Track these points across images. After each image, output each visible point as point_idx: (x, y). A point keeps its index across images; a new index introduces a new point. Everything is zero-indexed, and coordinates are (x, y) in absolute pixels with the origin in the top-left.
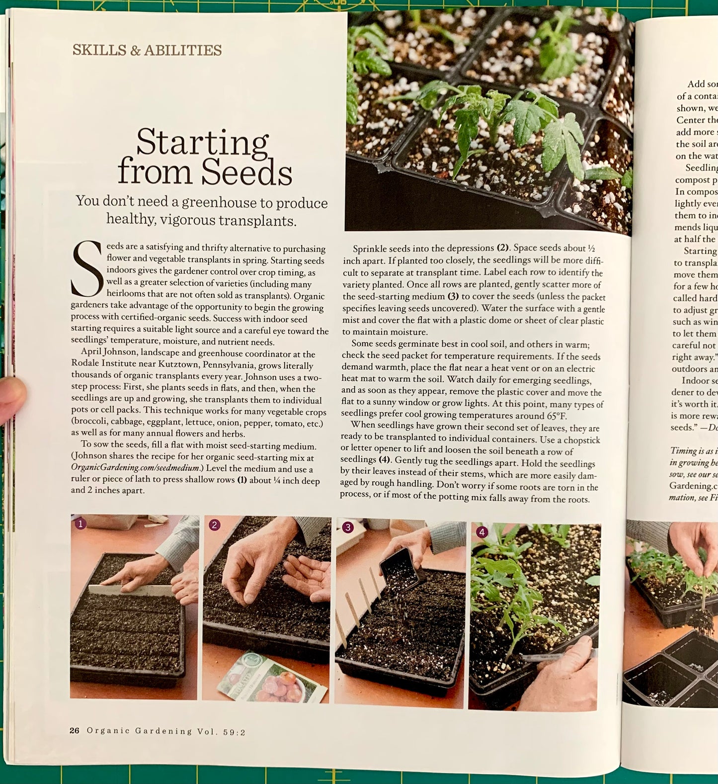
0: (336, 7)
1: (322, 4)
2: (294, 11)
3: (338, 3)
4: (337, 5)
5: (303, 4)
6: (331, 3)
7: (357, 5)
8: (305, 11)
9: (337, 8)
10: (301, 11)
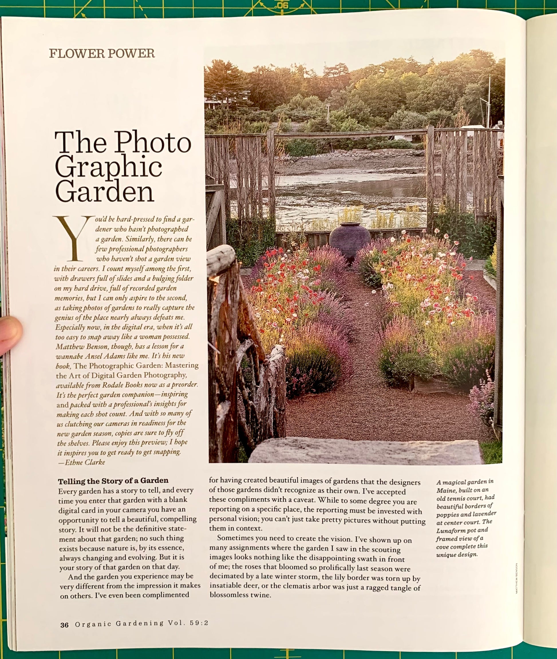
0: (279, 10)
1: (268, 9)
2: (243, 16)
3: (281, 8)
4: (280, 9)
5: (252, 9)
6: (275, 7)
7: (297, 9)
8: (254, 16)
9: (280, 12)
10: (250, 15)
